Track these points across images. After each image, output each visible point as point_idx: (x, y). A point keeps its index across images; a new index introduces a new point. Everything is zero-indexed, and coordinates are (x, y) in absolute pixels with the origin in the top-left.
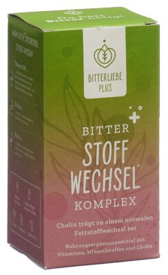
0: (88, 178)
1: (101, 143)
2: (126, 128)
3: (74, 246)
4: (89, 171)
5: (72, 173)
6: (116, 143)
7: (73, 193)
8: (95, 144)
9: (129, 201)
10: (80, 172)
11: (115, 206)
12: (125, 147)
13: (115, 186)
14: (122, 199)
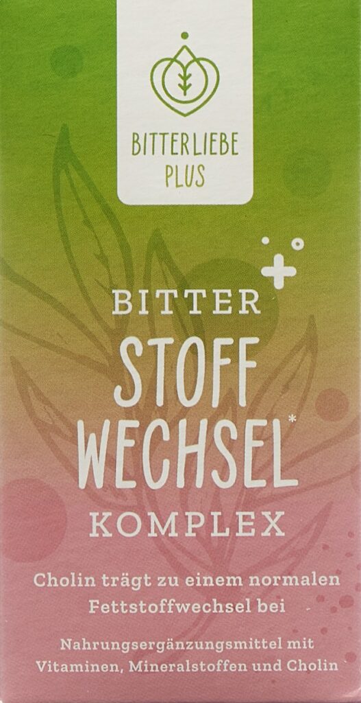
0: (131, 443)
1: (170, 341)
2: (249, 301)
3: (86, 645)
4: (135, 424)
5: (80, 425)
6: (218, 343)
7: (82, 485)
8: (151, 342)
9: (261, 524)
10: (107, 423)
11: (215, 534)
12: (248, 358)
13: (215, 475)
14: (240, 514)
